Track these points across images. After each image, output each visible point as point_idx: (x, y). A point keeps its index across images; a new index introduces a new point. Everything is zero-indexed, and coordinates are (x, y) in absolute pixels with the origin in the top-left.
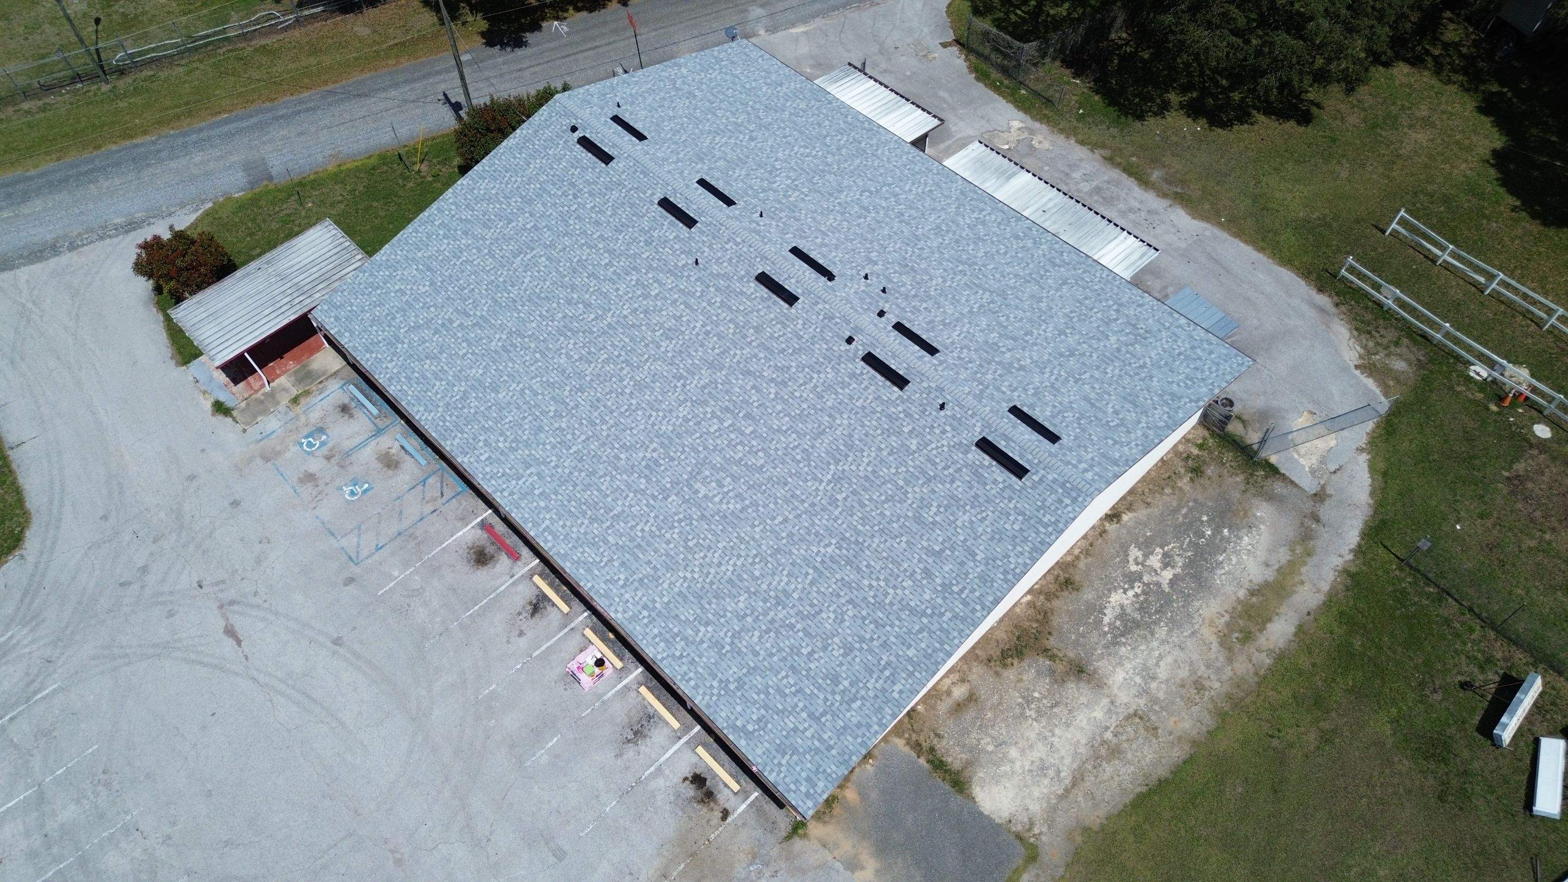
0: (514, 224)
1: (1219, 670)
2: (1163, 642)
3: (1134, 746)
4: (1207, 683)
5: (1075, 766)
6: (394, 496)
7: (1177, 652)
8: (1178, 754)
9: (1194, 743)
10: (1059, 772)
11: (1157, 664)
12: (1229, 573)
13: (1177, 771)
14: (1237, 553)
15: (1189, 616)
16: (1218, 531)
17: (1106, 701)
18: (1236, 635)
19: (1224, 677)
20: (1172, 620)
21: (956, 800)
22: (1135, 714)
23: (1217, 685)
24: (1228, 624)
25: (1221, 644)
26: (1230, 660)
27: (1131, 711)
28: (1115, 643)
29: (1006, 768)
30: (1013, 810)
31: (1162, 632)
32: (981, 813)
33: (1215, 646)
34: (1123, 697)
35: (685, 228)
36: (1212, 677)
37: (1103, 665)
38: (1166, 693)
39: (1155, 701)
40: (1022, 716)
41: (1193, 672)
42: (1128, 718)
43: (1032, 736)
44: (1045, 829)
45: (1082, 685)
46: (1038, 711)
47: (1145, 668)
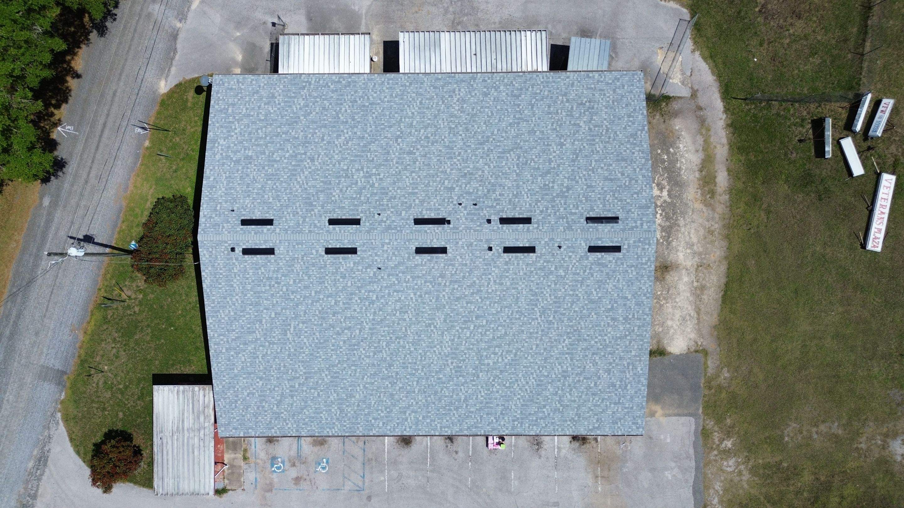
0: (264, 321)
1: (713, 218)
2: (685, 225)
3: (707, 279)
4: (713, 228)
5: (693, 307)
6: (341, 453)
7: (693, 225)
8: (723, 268)
9: (726, 258)
10: (690, 315)
11: (690, 238)
12: (686, 169)
13: (728, 275)
14: (682, 156)
15: (686, 204)
16: (668, 153)
17: (684, 271)
18: (708, 196)
19: (717, 219)
20: (682, 213)
21: (666, 359)
22: (698, 266)
23: (716, 226)
24: (702, 194)
25: (706, 206)
26: (713, 210)
27: (695, 266)
28: (669, 243)
29: (672, 331)
30: (686, 344)
31: (681, 222)
32: (677, 356)
33: (705, 209)
34: (689, 264)
35: (353, 255)
36: (713, 223)
37: (672, 258)
38: (702, 247)
39: (700, 254)
40: (661, 306)
41: (705, 228)
42: (697, 270)
43: (670, 310)
44: (702, 340)
45: (671, 273)
46: (664, 298)
47: (687, 243)
